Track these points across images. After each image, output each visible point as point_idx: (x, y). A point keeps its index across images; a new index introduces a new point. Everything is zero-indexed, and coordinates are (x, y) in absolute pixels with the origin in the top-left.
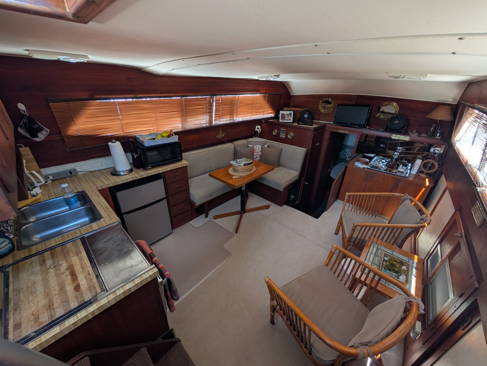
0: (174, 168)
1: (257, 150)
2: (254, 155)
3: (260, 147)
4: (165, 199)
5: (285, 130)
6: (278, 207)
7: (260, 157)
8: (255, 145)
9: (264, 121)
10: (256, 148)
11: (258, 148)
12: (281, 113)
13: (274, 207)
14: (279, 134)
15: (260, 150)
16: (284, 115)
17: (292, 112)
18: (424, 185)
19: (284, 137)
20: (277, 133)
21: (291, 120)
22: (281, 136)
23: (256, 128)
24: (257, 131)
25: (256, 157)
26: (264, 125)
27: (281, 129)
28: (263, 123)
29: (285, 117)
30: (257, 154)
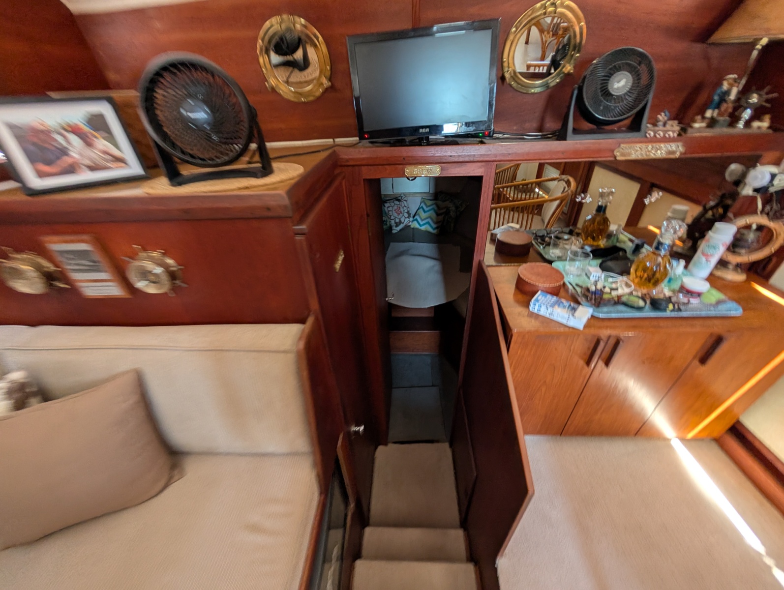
5: (86, 247)
17: (105, 108)
19: (114, 289)
22: (91, 291)
27: (56, 246)
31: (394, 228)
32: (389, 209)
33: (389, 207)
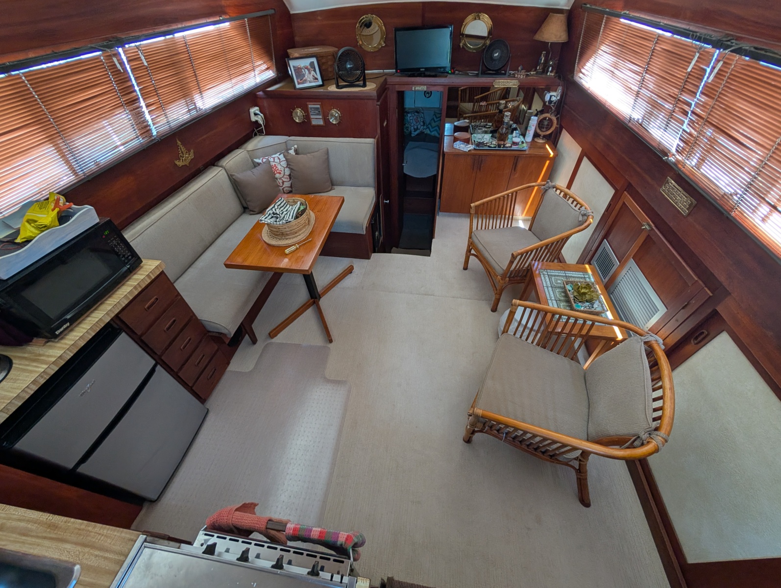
0: (136, 293)
1: (279, 167)
2: (277, 179)
3: (282, 157)
4: (159, 368)
5: (319, 106)
6: (365, 262)
7: (290, 178)
8: (270, 155)
9: (261, 93)
10: (274, 162)
11: (278, 162)
12: (294, 67)
13: (359, 265)
14: (307, 117)
15: (284, 164)
16: (300, 68)
17: (314, 60)
18: (546, 157)
19: (321, 123)
20: (304, 116)
21: (316, 79)
22: (314, 122)
23: (252, 115)
24: (257, 121)
25: (283, 182)
26: (265, 103)
27: (310, 106)
28: (261, 98)
29: (304, 75)
30: (282, 175)
31: (413, 133)
32: (411, 118)
33: (410, 117)
